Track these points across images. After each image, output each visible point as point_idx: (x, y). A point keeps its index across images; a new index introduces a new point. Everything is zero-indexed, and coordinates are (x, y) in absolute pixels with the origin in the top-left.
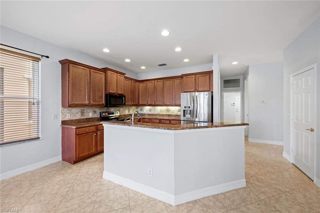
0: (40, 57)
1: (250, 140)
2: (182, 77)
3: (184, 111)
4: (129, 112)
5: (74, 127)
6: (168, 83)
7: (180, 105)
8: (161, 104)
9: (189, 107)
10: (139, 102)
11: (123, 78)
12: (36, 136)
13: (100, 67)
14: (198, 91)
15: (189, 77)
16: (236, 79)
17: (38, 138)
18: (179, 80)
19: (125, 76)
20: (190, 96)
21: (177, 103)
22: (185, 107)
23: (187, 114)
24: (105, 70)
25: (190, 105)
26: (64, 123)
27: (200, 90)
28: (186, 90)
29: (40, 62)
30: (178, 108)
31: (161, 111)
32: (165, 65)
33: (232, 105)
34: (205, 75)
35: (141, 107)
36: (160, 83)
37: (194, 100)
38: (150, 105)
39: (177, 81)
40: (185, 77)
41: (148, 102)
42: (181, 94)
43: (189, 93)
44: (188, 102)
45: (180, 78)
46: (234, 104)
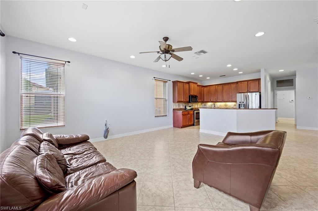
0: (167, 81)
1: (298, 127)
2: (237, 83)
3: (239, 105)
4: (197, 106)
5: (182, 111)
6: (226, 87)
7: (236, 102)
8: (221, 101)
9: (243, 102)
10: (204, 100)
11: (196, 86)
12: (165, 115)
13: (185, 81)
14: (250, 92)
15: (243, 82)
16: (290, 79)
17: (166, 116)
18: (235, 85)
19: (198, 84)
20: (244, 95)
21: (234, 100)
22: (240, 102)
23: (241, 107)
24: (188, 83)
25: (244, 101)
26: (174, 110)
27: (251, 91)
28: (240, 92)
29: (167, 83)
30: (234, 103)
31: (220, 105)
32: (225, 76)
33: (290, 102)
34: (255, 81)
35: (204, 103)
36: (220, 87)
37: (247, 98)
38: (212, 102)
39: (233, 86)
40: (239, 83)
41: (211, 100)
42: (237, 94)
43: (242, 94)
44: (242, 99)
45: (236, 84)
46: (292, 101)
